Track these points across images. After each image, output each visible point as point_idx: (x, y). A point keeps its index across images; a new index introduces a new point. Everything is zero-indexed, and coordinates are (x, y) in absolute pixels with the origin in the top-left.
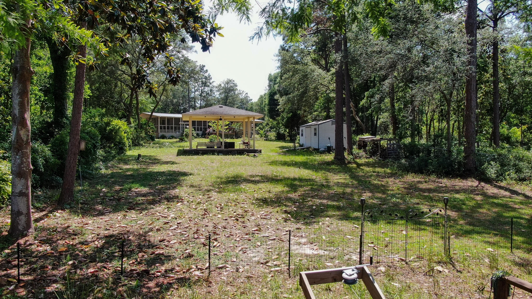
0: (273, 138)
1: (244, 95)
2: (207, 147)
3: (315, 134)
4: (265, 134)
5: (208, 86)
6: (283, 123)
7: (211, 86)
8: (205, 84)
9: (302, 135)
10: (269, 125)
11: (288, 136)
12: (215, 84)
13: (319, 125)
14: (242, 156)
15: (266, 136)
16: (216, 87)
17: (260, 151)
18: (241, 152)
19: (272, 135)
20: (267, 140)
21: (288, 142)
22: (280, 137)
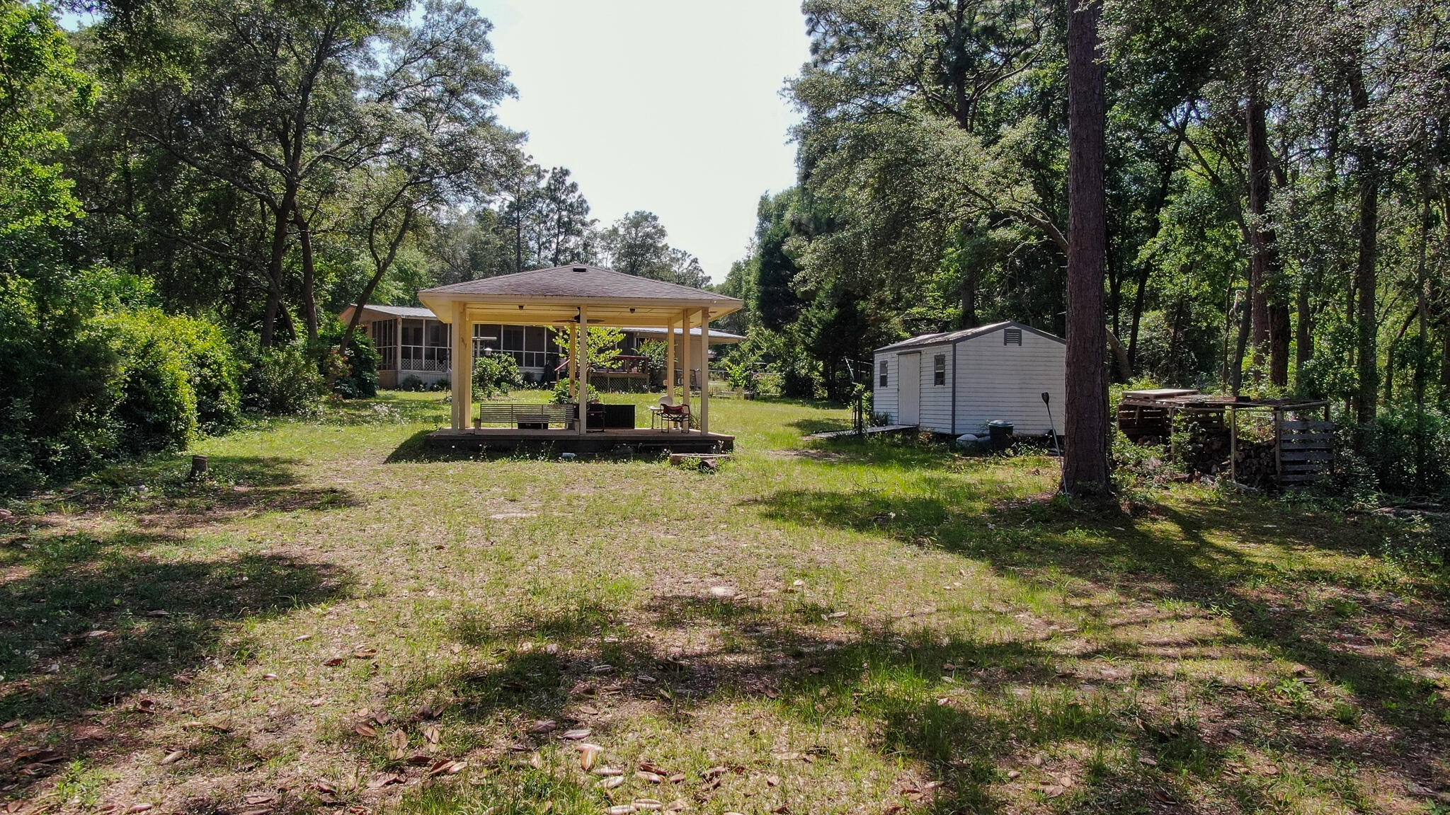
0: (774, 391)
1: (686, 265)
2: (521, 426)
3: (940, 379)
4: (748, 378)
5: (579, 233)
6: (808, 340)
7: (586, 233)
8: (567, 228)
9: (884, 382)
10: (759, 348)
11: (823, 385)
12: (599, 228)
13: (955, 342)
14: (655, 466)
15: (751, 385)
16: (603, 238)
17: (728, 444)
18: (649, 448)
19: (771, 380)
20: (752, 398)
21: (824, 406)
22: (796, 390)
